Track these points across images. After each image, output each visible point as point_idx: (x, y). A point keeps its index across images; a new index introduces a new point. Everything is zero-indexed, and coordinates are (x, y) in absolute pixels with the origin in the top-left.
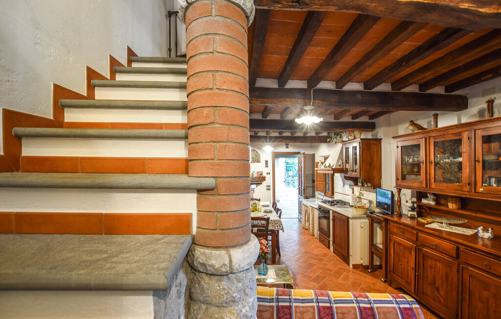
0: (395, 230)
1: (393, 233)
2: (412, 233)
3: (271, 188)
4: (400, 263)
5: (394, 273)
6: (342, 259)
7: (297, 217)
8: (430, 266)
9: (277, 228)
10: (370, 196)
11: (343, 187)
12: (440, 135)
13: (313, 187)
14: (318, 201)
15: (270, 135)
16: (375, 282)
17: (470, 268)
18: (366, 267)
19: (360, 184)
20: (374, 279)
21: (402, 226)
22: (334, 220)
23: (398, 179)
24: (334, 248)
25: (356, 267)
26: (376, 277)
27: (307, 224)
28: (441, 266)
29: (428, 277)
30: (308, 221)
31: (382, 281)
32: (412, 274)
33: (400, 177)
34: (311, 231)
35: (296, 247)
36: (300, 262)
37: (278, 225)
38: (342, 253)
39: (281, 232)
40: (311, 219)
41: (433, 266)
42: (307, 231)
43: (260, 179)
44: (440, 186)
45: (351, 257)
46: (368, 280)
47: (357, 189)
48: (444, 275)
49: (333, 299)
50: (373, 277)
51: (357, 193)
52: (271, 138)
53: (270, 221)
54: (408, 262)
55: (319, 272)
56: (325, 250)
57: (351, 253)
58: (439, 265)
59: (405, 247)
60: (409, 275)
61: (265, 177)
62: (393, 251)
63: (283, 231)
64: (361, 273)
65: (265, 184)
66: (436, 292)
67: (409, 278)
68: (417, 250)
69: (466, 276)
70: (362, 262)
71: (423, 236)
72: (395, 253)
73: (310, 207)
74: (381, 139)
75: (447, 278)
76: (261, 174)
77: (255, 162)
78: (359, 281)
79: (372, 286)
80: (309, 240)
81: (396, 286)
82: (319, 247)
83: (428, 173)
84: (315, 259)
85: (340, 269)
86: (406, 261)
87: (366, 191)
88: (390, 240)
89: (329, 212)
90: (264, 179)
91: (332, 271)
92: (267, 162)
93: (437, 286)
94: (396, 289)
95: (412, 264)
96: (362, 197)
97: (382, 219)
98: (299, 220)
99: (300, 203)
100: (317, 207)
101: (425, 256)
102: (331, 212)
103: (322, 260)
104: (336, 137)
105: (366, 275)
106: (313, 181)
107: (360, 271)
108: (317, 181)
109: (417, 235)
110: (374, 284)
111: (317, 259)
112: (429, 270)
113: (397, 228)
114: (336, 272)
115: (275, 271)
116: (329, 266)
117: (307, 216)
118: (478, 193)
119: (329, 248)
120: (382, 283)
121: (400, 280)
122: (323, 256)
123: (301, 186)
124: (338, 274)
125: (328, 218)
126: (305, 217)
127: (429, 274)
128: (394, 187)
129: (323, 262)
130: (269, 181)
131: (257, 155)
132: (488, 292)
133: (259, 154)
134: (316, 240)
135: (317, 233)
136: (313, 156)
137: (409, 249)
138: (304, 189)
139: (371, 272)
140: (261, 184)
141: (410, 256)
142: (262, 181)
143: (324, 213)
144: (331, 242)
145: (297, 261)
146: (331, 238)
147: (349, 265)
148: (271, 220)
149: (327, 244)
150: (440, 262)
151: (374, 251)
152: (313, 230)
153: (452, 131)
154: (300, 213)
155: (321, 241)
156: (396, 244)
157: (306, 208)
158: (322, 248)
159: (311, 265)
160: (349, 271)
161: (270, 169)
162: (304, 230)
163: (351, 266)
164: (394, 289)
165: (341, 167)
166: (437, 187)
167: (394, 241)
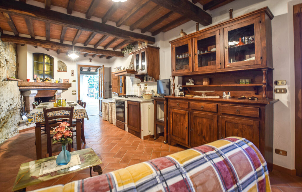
0: (173, 104)
1: (171, 107)
2: (186, 104)
3: (77, 93)
4: (177, 127)
5: (172, 135)
6: (135, 135)
7: (99, 114)
8: (199, 123)
9: (81, 116)
10: (152, 89)
11: (133, 86)
12: (201, 36)
13: (110, 91)
14: (115, 97)
15: (76, 45)
16: (160, 145)
17: (226, 117)
18: (153, 136)
19: (145, 81)
20: (159, 143)
21: (178, 101)
22: (128, 108)
23: (173, 70)
24: (129, 129)
25: (145, 138)
26: (160, 141)
27: (107, 117)
28: (206, 120)
29: (197, 131)
30: (108, 114)
31: (165, 143)
32: (186, 132)
33: (174, 69)
34: (110, 121)
35: (99, 134)
36: (103, 145)
37: (83, 114)
38: (135, 130)
39: (85, 119)
40: (110, 112)
41: (201, 122)
42: (106, 122)
43: (66, 86)
44: (202, 69)
45: (142, 131)
46: (156, 145)
47: (142, 85)
48: (208, 126)
49: (182, 165)
50: (158, 142)
51: (142, 88)
52: (76, 47)
53: (74, 111)
54: (183, 124)
55: (120, 149)
56: (122, 132)
57: (142, 129)
58: (205, 120)
59: (181, 115)
60: (184, 133)
61: (71, 84)
62: (172, 120)
63: (88, 119)
64: (150, 141)
65: (70, 89)
66: (203, 139)
67: (184, 135)
68: (190, 114)
69: (223, 122)
70: (150, 133)
71: (194, 103)
72: (174, 120)
73: (109, 104)
74: (159, 48)
75: (210, 128)
76: (67, 82)
77: (62, 71)
78: (151, 147)
79: (160, 148)
80: (109, 127)
81: (174, 144)
82: (117, 130)
83: (194, 62)
84: (116, 139)
85: (135, 142)
86: (181, 124)
87: (149, 85)
88: (170, 112)
89: (124, 103)
90: (70, 85)
91: (130, 144)
92: (72, 72)
93: (203, 135)
94: (174, 146)
95: (186, 125)
96: (146, 90)
97: (164, 99)
98: (100, 116)
99: (101, 102)
100: (114, 101)
101: (195, 117)
102: (126, 102)
103: (121, 139)
104: (128, 50)
105: (153, 142)
106: (110, 87)
107: (149, 140)
108: (113, 86)
109: (189, 104)
110: (161, 146)
111: (117, 139)
112: (198, 126)
113: (175, 103)
114: (133, 145)
115: (79, 156)
116: (127, 142)
117: (106, 111)
118: (226, 68)
119: (124, 129)
120: (165, 144)
121: (177, 139)
122: (121, 136)
123: (102, 90)
124: (135, 146)
125: (123, 108)
126: (105, 111)
127: (198, 129)
128: (171, 76)
129: (122, 140)
130: (74, 86)
131: (63, 65)
132: (237, 129)
133: (65, 65)
134: (114, 126)
135: (114, 121)
136: (110, 69)
137: (184, 115)
138: (104, 92)
139: (156, 139)
140: (67, 89)
141: (184, 119)
142: (69, 87)
143: (120, 105)
144: (126, 125)
145: (101, 144)
146: (126, 122)
147: (141, 138)
148: (76, 110)
149: (123, 127)
150: (205, 118)
151: (158, 123)
152: (112, 120)
153: (209, 31)
154: (101, 110)
155: (118, 126)
156: (174, 114)
157: (105, 105)
158: (120, 131)
159: (113, 145)
160: (141, 142)
161: (75, 77)
162: (104, 122)
163: (142, 138)
164: (173, 146)
165: (133, 69)
166: (199, 70)
167: (172, 112)
